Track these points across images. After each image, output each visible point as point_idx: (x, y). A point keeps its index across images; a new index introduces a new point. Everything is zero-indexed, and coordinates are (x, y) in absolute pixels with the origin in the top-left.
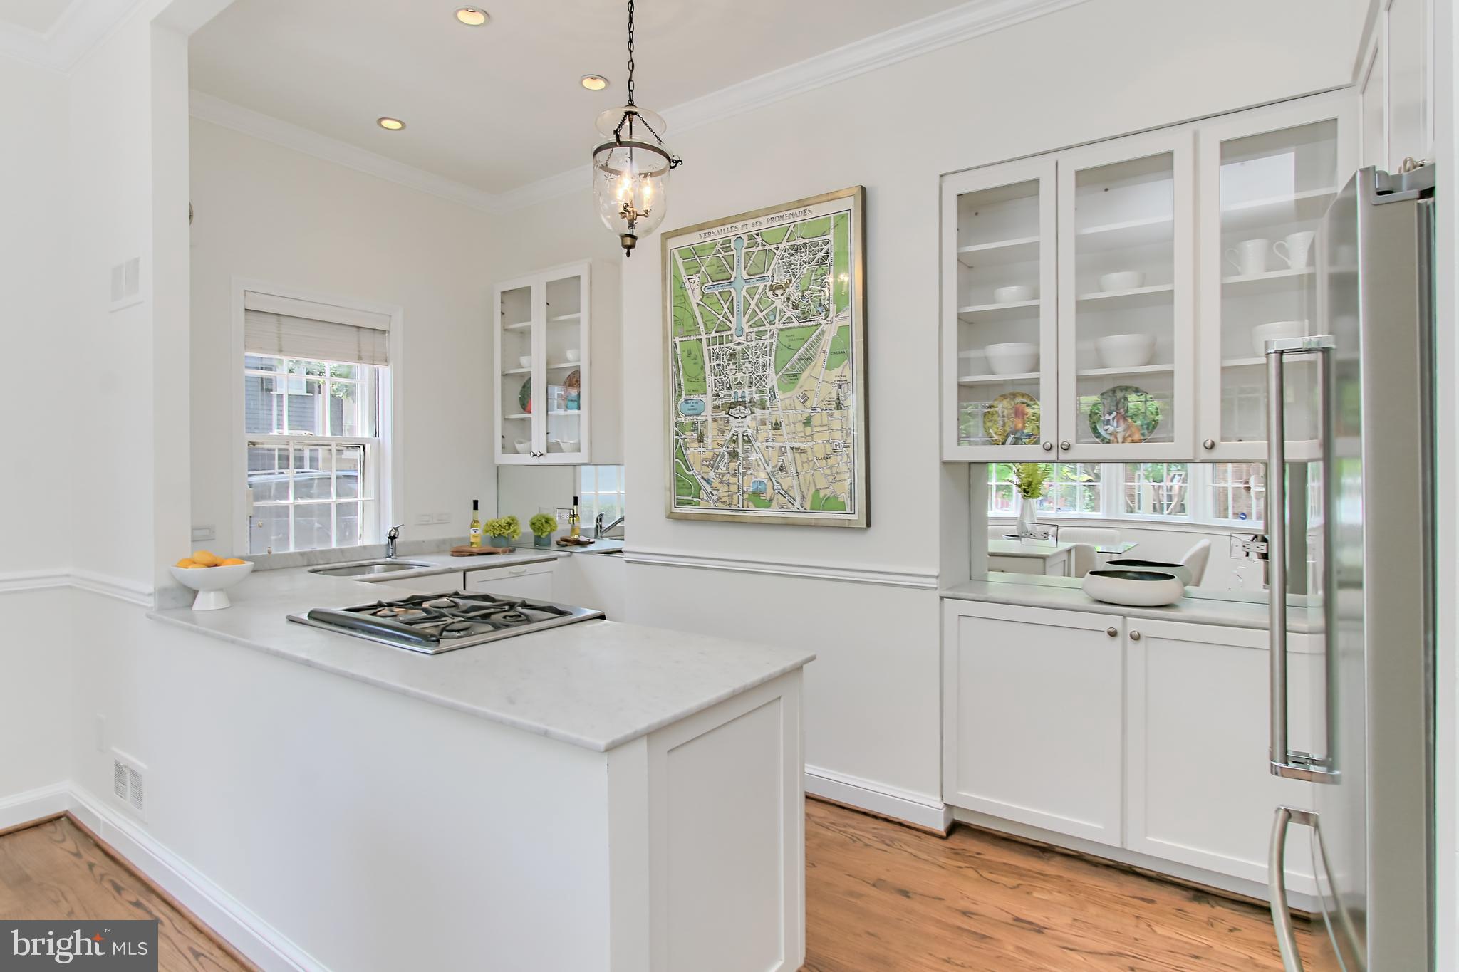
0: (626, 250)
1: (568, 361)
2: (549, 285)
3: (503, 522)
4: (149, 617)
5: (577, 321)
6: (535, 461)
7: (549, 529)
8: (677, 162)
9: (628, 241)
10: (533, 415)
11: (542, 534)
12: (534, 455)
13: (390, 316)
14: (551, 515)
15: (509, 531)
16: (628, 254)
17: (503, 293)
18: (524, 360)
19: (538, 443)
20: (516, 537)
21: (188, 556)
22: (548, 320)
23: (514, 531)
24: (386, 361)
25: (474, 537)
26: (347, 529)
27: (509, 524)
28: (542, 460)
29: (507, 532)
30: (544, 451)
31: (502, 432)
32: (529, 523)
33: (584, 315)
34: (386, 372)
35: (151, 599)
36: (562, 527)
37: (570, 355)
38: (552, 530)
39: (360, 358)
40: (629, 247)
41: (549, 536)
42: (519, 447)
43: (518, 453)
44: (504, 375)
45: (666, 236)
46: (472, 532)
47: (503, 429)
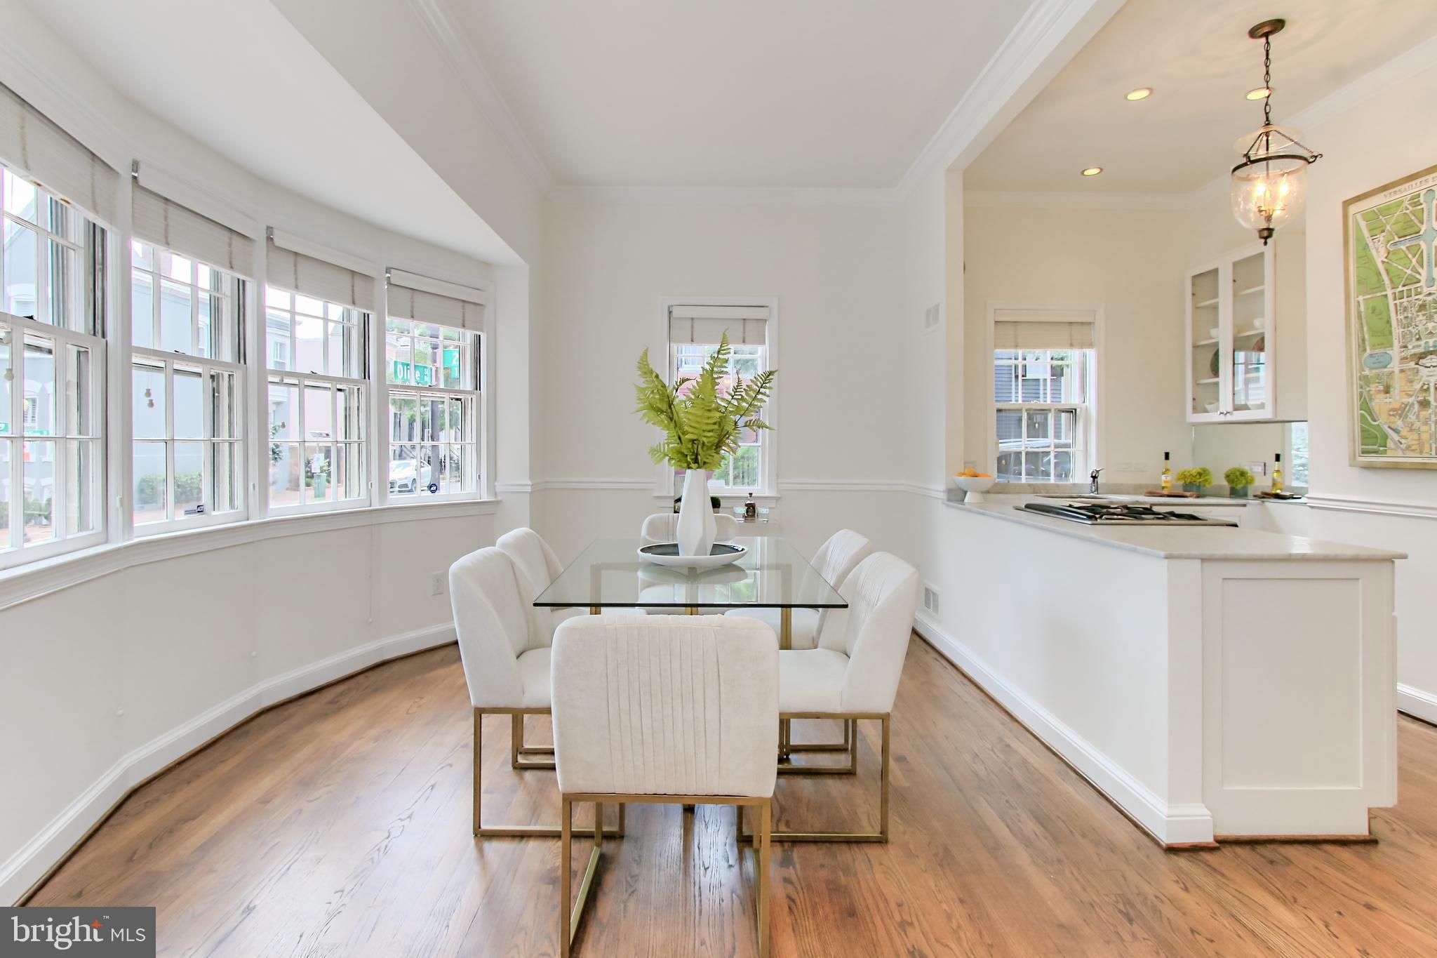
0: (1263, 241)
1: (1256, 329)
2: (1235, 265)
3: (1194, 472)
4: (943, 503)
5: (1262, 292)
6: (1222, 418)
7: (1244, 481)
8: (1316, 157)
9: (1265, 234)
10: (1221, 379)
11: (1238, 487)
12: (1221, 413)
13: (1095, 311)
14: (1246, 468)
15: (1201, 480)
16: (1266, 243)
17: (1195, 277)
18: (1213, 332)
19: (1225, 402)
20: (1207, 485)
21: (963, 471)
22: (1235, 295)
23: (1206, 480)
24: (1091, 345)
25: (1165, 482)
26: (1064, 473)
27: (1200, 474)
28: (1229, 418)
29: (1199, 481)
30: (1230, 409)
31: (1193, 395)
32: (1224, 476)
33: (1268, 288)
34: (1091, 354)
35: (942, 494)
36: (1262, 483)
37: (1257, 322)
38: (1247, 483)
39: (1071, 345)
40: (1266, 238)
41: (1245, 488)
42: (1209, 407)
43: (1207, 412)
44: (1195, 347)
45: (1347, 204)
46: (1163, 477)
47: (1194, 392)
